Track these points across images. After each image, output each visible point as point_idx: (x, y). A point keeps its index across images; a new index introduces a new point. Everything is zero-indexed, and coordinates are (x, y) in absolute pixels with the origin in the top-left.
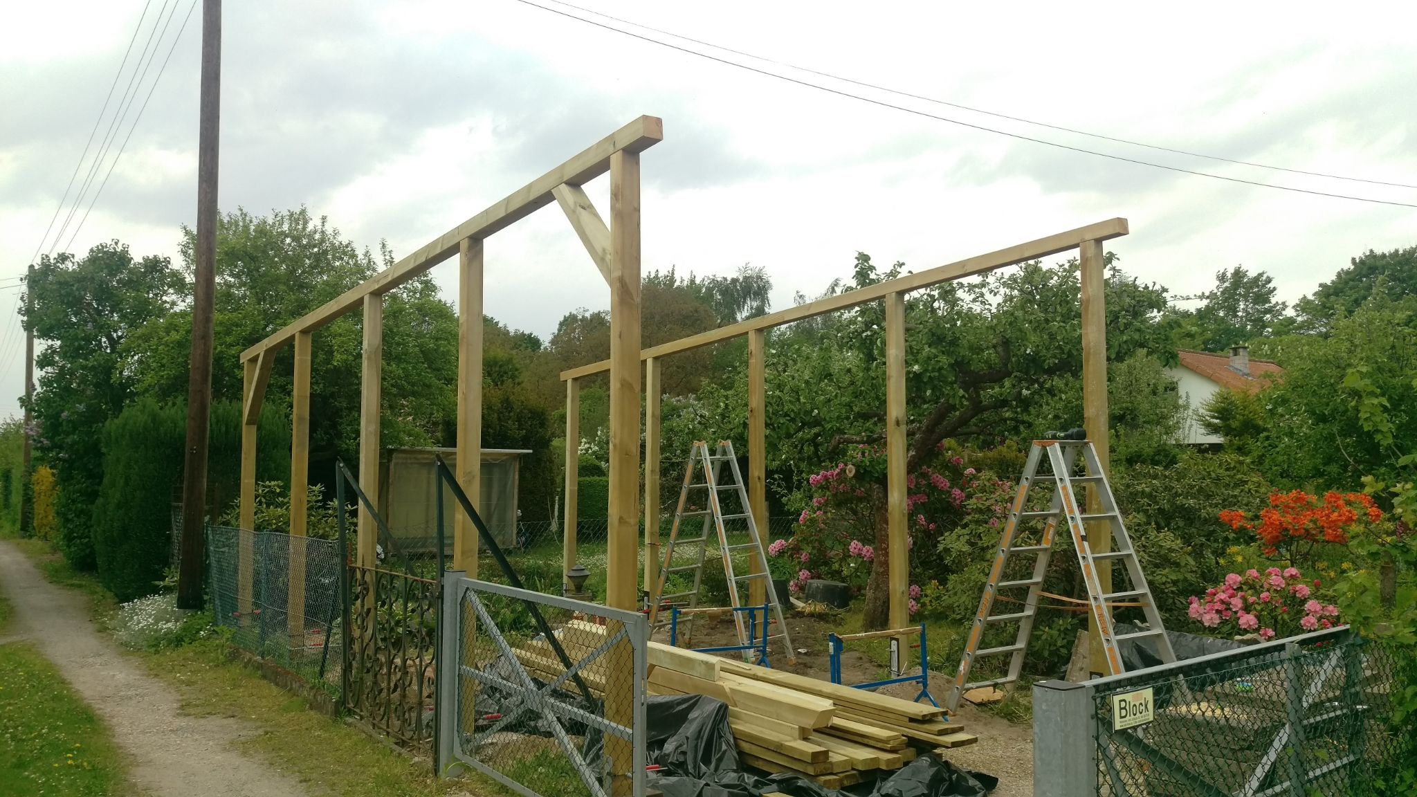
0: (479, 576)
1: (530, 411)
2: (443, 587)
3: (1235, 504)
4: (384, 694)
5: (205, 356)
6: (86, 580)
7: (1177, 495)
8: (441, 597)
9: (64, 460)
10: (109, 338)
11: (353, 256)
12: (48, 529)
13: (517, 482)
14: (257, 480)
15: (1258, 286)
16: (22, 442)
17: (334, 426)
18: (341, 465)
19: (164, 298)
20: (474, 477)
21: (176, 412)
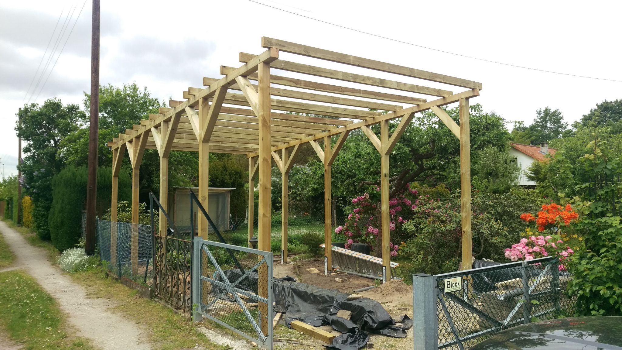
0: (209, 239)
1: (235, 172)
2: (193, 243)
3: (530, 210)
4: (170, 289)
5: (95, 148)
6: (46, 244)
7: (505, 206)
8: (193, 248)
9: (36, 193)
10: (54, 140)
11: (158, 105)
12: (29, 223)
13: (229, 202)
14: (118, 201)
15: (556, 116)
16: (17, 185)
17: (151, 177)
18: (152, 193)
19: (77, 123)
20: (206, 198)
21: (83, 172)
